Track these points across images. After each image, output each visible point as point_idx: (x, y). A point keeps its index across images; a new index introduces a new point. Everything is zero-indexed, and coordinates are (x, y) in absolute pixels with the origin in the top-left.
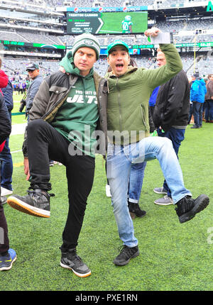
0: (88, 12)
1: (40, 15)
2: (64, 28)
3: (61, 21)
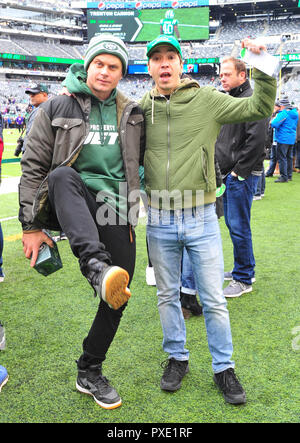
0: (120, 10)
1: (47, 14)
2: (84, 33)
3: (79, 23)
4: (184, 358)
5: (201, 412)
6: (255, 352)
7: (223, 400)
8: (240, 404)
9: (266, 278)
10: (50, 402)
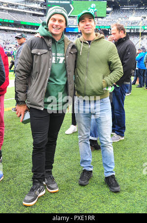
1: (26, 1)
2: (44, 11)
3: (42, 6)
4: (90, 169)
5: (98, 195)
6: (125, 168)
7: (109, 190)
8: (117, 192)
9: (131, 133)
10: (24, 188)
